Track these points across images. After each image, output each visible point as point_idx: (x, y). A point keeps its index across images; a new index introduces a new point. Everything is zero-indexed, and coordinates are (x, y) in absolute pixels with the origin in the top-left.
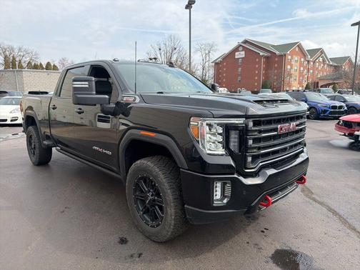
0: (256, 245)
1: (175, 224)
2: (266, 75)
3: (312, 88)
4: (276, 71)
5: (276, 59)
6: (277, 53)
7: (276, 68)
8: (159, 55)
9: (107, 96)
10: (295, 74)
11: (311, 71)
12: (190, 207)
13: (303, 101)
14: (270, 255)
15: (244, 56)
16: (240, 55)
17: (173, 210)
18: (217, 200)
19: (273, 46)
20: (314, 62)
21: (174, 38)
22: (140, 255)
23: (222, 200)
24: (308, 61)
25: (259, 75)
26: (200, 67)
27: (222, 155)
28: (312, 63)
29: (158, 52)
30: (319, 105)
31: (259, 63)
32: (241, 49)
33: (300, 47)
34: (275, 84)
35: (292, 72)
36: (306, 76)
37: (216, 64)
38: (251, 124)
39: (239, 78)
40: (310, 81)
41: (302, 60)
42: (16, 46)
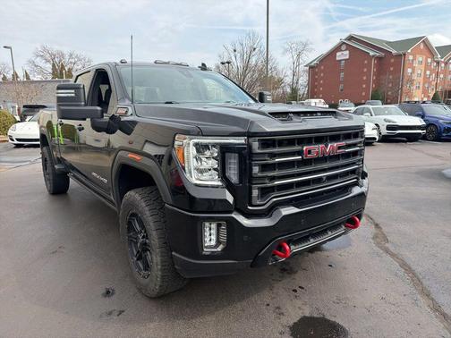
0: (278, 308)
1: (162, 276)
2: (377, 82)
3: (441, 98)
4: (391, 77)
5: (392, 60)
6: (394, 52)
7: (391, 73)
8: (233, 58)
9: (99, 108)
10: (418, 79)
11: (442, 76)
12: (178, 255)
13: (418, 115)
14: (291, 323)
15: (347, 57)
16: (343, 55)
17: (159, 258)
18: (210, 247)
19: (389, 43)
20: (446, 63)
21: (254, 35)
22: (121, 312)
23: (216, 246)
24: (438, 63)
25: (367, 82)
26: (290, 73)
27: (217, 187)
28: (443, 65)
29: (232, 55)
30: (441, 121)
31: (369, 66)
32: (344, 47)
33: (426, 43)
34: (390, 93)
35: (415, 77)
36: (434, 83)
37: (311, 68)
38: (256, 145)
39: (341, 87)
40: (439, 89)
41: (429, 60)
42: (66, 51)
